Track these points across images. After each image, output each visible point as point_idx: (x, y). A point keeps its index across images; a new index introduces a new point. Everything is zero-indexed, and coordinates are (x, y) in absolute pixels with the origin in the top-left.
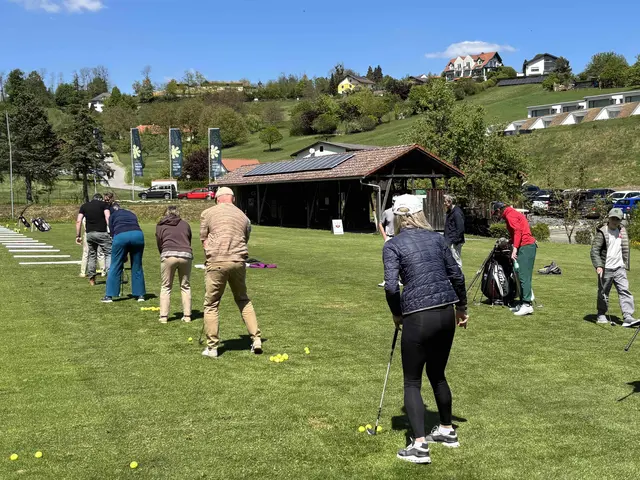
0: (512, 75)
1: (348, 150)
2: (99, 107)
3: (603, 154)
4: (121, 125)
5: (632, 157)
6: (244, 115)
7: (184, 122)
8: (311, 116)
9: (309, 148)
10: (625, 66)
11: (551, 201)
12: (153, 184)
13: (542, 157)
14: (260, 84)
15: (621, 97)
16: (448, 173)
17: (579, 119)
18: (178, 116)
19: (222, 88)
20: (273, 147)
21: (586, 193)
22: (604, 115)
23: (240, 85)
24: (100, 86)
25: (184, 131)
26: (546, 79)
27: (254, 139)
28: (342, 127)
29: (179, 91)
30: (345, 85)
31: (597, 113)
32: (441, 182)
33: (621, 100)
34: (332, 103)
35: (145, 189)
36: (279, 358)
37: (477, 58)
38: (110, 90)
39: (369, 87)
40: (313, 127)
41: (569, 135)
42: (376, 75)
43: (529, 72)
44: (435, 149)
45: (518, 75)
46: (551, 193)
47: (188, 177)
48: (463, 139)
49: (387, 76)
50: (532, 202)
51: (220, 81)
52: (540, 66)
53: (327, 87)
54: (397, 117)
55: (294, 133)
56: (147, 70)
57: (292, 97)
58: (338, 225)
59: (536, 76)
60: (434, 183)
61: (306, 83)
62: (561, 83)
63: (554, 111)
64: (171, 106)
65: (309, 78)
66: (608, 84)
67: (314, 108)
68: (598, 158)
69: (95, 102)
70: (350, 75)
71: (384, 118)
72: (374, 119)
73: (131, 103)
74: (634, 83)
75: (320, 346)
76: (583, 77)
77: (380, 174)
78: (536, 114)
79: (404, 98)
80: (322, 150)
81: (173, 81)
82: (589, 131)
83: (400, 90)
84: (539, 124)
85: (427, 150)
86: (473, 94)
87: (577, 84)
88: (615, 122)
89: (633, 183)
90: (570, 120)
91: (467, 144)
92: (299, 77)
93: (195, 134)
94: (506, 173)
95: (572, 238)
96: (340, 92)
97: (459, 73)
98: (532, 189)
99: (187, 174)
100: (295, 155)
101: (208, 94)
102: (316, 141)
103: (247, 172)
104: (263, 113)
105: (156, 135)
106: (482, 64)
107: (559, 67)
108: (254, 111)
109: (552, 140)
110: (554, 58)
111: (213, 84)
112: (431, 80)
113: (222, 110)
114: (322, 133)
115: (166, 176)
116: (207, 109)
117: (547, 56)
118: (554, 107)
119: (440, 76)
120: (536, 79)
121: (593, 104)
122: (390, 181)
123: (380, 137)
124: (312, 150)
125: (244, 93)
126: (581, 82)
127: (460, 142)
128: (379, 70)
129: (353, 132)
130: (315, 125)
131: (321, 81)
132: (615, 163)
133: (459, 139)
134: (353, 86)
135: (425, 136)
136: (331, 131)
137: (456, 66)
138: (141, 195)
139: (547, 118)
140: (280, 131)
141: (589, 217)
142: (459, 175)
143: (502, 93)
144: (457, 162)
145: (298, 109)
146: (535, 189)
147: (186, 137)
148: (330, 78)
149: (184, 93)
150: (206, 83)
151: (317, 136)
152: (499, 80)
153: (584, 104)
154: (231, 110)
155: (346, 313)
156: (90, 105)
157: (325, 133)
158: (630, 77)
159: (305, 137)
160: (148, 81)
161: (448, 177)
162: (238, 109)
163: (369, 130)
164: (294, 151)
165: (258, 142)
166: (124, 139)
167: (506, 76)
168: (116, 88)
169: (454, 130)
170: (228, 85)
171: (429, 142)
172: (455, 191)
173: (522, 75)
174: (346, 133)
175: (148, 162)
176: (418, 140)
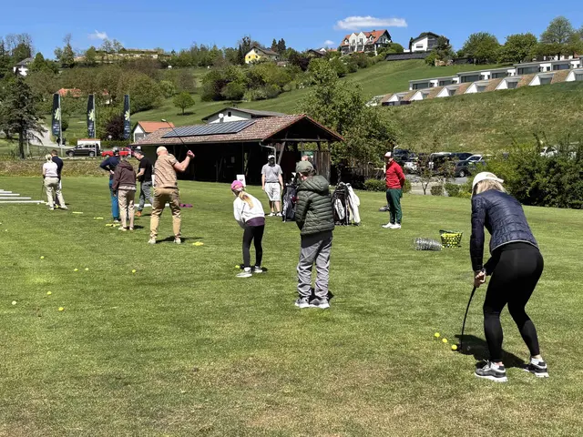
0: (399, 51)
1: (254, 117)
2: (23, 72)
3: (469, 123)
4: (44, 88)
5: (492, 126)
6: (158, 81)
7: (103, 86)
8: (221, 84)
9: (218, 113)
10: (496, 45)
12: (79, 143)
13: (418, 125)
15: (489, 73)
16: (331, 138)
17: (452, 92)
18: (98, 81)
19: (138, 56)
20: (185, 111)
22: (473, 89)
23: (156, 53)
24: (23, 51)
25: (104, 94)
26: (429, 55)
27: (169, 103)
28: (248, 95)
29: (97, 58)
30: (252, 56)
31: (467, 87)
32: (325, 145)
33: (489, 76)
34: (240, 71)
35: (72, 148)
37: (369, 35)
38: (34, 56)
39: (274, 57)
40: (223, 93)
41: (441, 106)
42: (280, 47)
43: (414, 49)
44: (322, 118)
45: (405, 51)
47: (110, 137)
48: (344, 110)
49: (290, 49)
51: (136, 49)
52: (424, 43)
53: (235, 56)
54: (297, 86)
55: (205, 99)
56: (68, 38)
57: (203, 65)
59: (421, 52)
60: (319, 146)
61: (216, 53)
62: (441, 59)
63: (432, 85)
64: (91, 71)
65: (219, 48)
66: (482, 61)
67: (223, 76)
68: (465, 127)
69: (20, 66)
70: (256, 47)
71: (286, 87)
72: (277, 87)
73: (53, 68)
74: (503, 61)
76: (461, 54)
77: (275, 138)
78: (416, 87)
79: (304, 70)
80: (230, 115)
81: (92, 48)
82: (458, 103)
83: (300, 62)
84: (418, 96)
85: (315, 120)
86: (365, 67)
87: (455, 60)
88: (483, 95)
90: (444, 93)
91: (348, 114)
92: (210, 47)
93: (114, 97)
94: (379, 139)
95: (428, 191)
96: (247, 62)
97: (353, 48)
98: (403, 152)
99: (108, 134)
100: (206, 119)
101: (125, 61)
102: (224, 107)
103: (164, 134)
104: (177, 79)
105: (77, 98)
106: (374, 41)
107: (440, 45)
108: (171, 77)
109: (427, 110)
110: (437, 37)
111: (129, 52)
112: (329, 54)
113: (139, 77)
114: (230, 99)
116: (124, 75)
117: (430, 35)
118: (432, 81)
119: (336, 50)
120: (420, 56)
121: (465, 79)
122: (284, 144)
123: (282, 104)
124: (221, 115)
125: (158, 61)
126: (458, 59)
127: (341, 113)
128: (282, 42)
129: (258, 99)
130: (224, 92)
131: (229, 51)
132: (478, 131)
133: (340, 111)
134: (259, 57)
135: (314, 106)
136: (238, 98)
137: (351, 41)
138: (68, 153)
139: (426, 90)
140: (193, 97)
142: (339, 140)
143: (390, 67)
144: (340, 130)
145: (209, 76)
146: (406, 152)
147: (105, 100)
148: (238, 48)
149: (103, 60)
150: (124, 51)
151: (226, 102)
152: (388, 55)
153: (457, 79)
154: (146, 77)
156: (15, 69)
157: (233, 99)
158: (500, 55)
159: (215, 103)
160: (69, 47)
161: (330, 142)
162: (153, 76)
163: (273, 97)
164: (204, 117)
165: (172, 106)
166: (47, 101)
167: (394, 51)
168: (39, 54)
169: (337, 103)
170: (143, 52)
171: (317, 112)
172: (338, 153)
173: (409, 51)
174: (252, 100)
175: (71, 123)
176: (308, 110)
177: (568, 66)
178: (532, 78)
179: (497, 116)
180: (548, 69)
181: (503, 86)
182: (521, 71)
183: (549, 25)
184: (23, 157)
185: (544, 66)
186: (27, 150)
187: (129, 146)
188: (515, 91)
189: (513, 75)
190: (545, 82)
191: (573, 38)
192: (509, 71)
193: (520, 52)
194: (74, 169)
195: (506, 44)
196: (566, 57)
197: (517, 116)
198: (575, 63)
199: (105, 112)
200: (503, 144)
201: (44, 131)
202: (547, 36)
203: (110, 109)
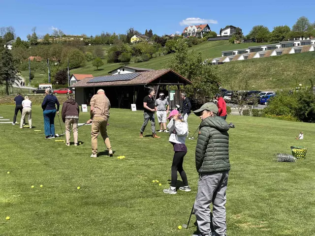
0: (215, 35)
1: (136, 71)
2: (10, 47)
3: (257, 75)
4: (21, 56)
5: (270, 76)
6: (84, 52)
7: (53, 55)
8: (118, 54)
9: (117, 69)
10: (268, 32)
11: (232, 96)
12: (40, 86)
13: (228, 76)
14: (92, 37)
15: (266, 47)
16: (185, 83)
17: (246, 57)
18: (50, 52)
19: (72, 39)
20: (99, 68)
21: (248, 93)
22: (257, 56)
23: (82, 37)
24: (10, 36)
25: (54, 59)
26: (231, 38)
27: (90, 64)
28: (133, 59)
29: (50, 40)
30: (134, 39)
31: (255, 54)
32: (182, 87)
33: (266, 49)
34: (129, 47)
35: (36, 89)
36: (121, 157)
37: (198, 27)
38: (16, 39)
39: (146, 39)
40: (119, 59)
41: (241, 65)
42: (149, 34)
43: (223, 34)
44: (179, 71)
45: (218, 36)
46: (232, 92)
47: (57, 82)
49: (155, 35)
51: (71, 35)
52: (228, 31)
53: (125, 39)
54: (160, 54)
55: (109, 62)
56: (34, 29)
57: (108, 43)
58: (134, 106)
59: (226, 36)
60: (179, 88)
61: (115, 37)
62: (238, 40)
63: (234, 53)
64: (47, 47)
65: (117, 34)
66: (261, 40)
67: (119, 49)
68: (254, 76)
69: (8, 45)
70: (137, 34)
71: (154, 55)
72: (149, 55)
73: (26, 45)
74: (272, 41)
75: (136, 153)
76: (248, 37)
77: (154, 83)
78: (226, 55)
79: (163, 46)
80: (123, 70)
81: (47, 34)
82: (250, 63)
83: (161, 41)
84: (227, 60)
85: (175, 72)
86: (196, 44)
87: (245, 41)
88: (262, 59)
89: (270, 88)
90: (242, 58)
91: (194, 69)
92: (111, 34)
93: (59, 61)
94: (212, 83)
95: (241, 113)
96: (132, 42)
97: (189, 34)
99: (56, 81)
100: (110, 72)
101: (65, 41)
102: (121, 66)
103: (88, 81)
104: (94, 51)
105: (39, 62)
106: (201, 30)
107: (237, 32)
108: (90, 50)
109: (233, 67)
110: (235, 28)
111: (68, 37)
112: (176, 37)
113: (73, 50)
114: (123, 62)
115: (46, 82)
116: (65, 49)
117: (231, 27)
118: (234, 51)
119: (180, 35)
120: (225, 38)
121: (252, 50)
122: (159, 86)
123: (152, 64)
124: (119, 71)
125: (83, 41)
126: (247, 40)
127: (191, 68)
128: (151, 31)
129: (138, 62)
130: (120, 58)
131: (122, 36)
132: (262, 78)
133: (191, 66)
134: (138, 39)
135: (175, 65)
136: (127, 61)
137: (188, 31)
138: (34, 91)
139: (231, 57)
140: (103, 61)
141: (249, 104)
142: (190, 84)
143: (210, 44)
144: (189, 77)
145: (111, 50)
146: (225, 90)
147: (54, 63)
148: (127, 34)
149: (53, 41)
150: (65, 36)
151: (120, 63)
152: (209, 38)
153: (248, 50)
154: (77, 50)
155: (144, 142)
156: (5, 46)
157: (125, 62)
158: (270, 38)
159: (115, 64)
160: (35, 34)
161: (185, 85)
162: (81, 49)
163: (146, 61)
164: (110, 71)
165: (91, 65)
166: (23, 63)
167: (212, 36)
168: (19, 38)
169: (188, 62)
170: (75, 37)
171: (176, 68)
172: (189, 91)
173: (220, 35)
174: (135, 62)
175: (36, 75)
176: (171, 67)
177: (309, 43)
178: (290, 50)
179: (273, 71)
180: (299, 44)
181: (274, 54)
182: (283, 46)
183: (297, 21)
184: (8, 94)
185: (296, 43)
186: (11, 90)
187: (68, 88)
188: (281, 57)
189: (279, 48)
190: (297, 52)
191: (310, 28)
192: (277, 46)
193: (281, 36)
194: (37, 101)
195: (273, 32)
196: (306, 38)
197: (283, 70)
198: (313, 41)
199: (55, 69)
200: (276, 86)
201: (20, 79)
202: (296, 27)
203: (57, 67)
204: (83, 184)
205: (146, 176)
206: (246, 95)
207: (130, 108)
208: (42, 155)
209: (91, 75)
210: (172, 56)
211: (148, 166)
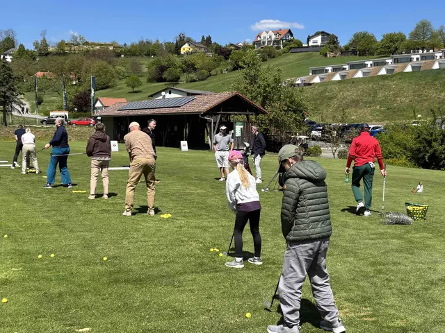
0: (299, 45)
1: (189, 94)
2: (9, 59)
3: (358, 101)
4: (25, 71)
5: (377, 103)
6: (114, 67)
7: (70, 70)
8: (162, 69)
9: (161, 92)
10: (375, 41)
11: (323, 131)
12: (51, 114)
13: (318, 102)
14: (125, 45)
15: (371, 62)
16: (257, 111)
17: (343, 77)
18: (67, 67)
19: (98, 47)
20: (135, 89)
21: (346, 127)
22: (359, 74)
23: (112, 45)
24: (9, 43)
25: (71, 76)
26: (322, 49)
27: (122, 84)
28: (184, 78)
29: (67, 48)
30: (186, 48)
31: (356, 72)
32: (253, 117)
33: (371, 65)
34: (177, 60)
35: (45, 118)
36: (166, 216)
37: (277, 33)
38: (17, 47)
39: (203, 50)
40: (164, 76)
41: (336, 87)
42: (207, 42)
43: (311, 43)
44: (249, 96)
45: (304, 45)
46: (324, 126)
47: (76, 109)
48: (267, 89)
49: (215, 43)
50: (311, 132)
51: (96, 42)
52: (319, 39)
53: (173, 49)
54: (221, 71)
55: (150, 81)
56: (44, 34)
57: (148, 55)
58: (184, 144)
59: (316, 46)
60: (248, 118)
61: (158, 46)
62: (332, 52)
63: (327, 71)
64: (61, 59)
65: (161, 42)
66: (365, 53)
67: (164, 63)
68: (355, 103)
69: (6, 55)
70: (189, 41)
71: (213, 72)
72: (206, 72)
73: (32, 56)
74: (380, 53)
75: (188, 211)
76: (347, 48)
77: (213, 111)
78: (315, 72)
79: (227, 59)
80: (170, 93)
81: (62, 41)
82: (349, 85)
83: (224, 53)
84: (317, 80)
85: (244, 96)
86: (274, 57)
87: (343, 53)
88: (368, 79)
89: (377, 120)
90: (337, 77)
91: (270, 93)
92: (153, 41)
93: (79, 79)
94: (295, 112)
95: (336, 155)
96: (182, 53)
97: (264, 43)
98: (311, 123)
99: (74, 108)
100: (152, 96)
101: (88, 51)
102: (166, 87)
103: (120, 107)
104: (128, 65)
105: (50, 79)
106: (280, 37)
107: (331, 40)
108: (123, 64)
109: (325, 90)
110: (328, 34)
111: (91, 44)
112: (246, 47)
113: (99, 63)
114: (169, 81)
115: (60, 109)
116: (87, 62)
117: (323, 33)
118: (327, 68)
119: (251, 44)
120: (316, 49)
121: (352, 67)
122: (220, 116)
123: (210, 85)
124: (163, 93)
125: (114, 51)
126: (345, 52)
127: (265, 91)
128: (209, 38)
129: (191, 81)
130: (165, 75)
131: (169, 45)
132: (365, 107)
133: (264, 89)
134: (191, 49)
135: (243, 86)
136: (176, 80)
137: (262, 38)
138: (42, 122)
139: (322, 75)
140: (141, 79)
141: (346, 142)
142: (264, 113)
143: (292, 57)
144: (263, 104)
145: (153, 64)
146: (313, 123)
147: (72, 81)
148: (175, 42)
149: (70, 50)
150: (87, 43)
151: (166, 83)
152: (291, 48)
153: (347, 67)
154: (105, 63)
156: (2, 56)
157: (172, 81)
158: (377, 49)
159: (158, 84)
160: (44, 41)
161: (257, 114)
162: (110, 63)
163: (202, 80)
164: (151, 94)
165: (125, 86)
166: (27, 82)
167: (296, 46)
168: (21, 45)
169: (261, 83)
170: (102, 45)
171: (245, 90)
172: (262, 123)
173: (307, 45)
174: (187, 82)
175: (46, 98)
176: (238, 89)
177: (433, 57)
178: (406, 66)
179: (380, 95)
180: (417, 59)
181: (383, 72)
182: (396, 61)
183: (416, 26)
184: (6, 125)
185: (414, 57)
186: (9, 120)
187: (91, 117)
188: (392, 77)
189: (390, 63)
190: (416, 70)
191: (434, 36)
192: (387, 61)
193: (393, 47)
194: (47, 135)
195: (382, 40)
196: (428, 50)
197: (396, 95)
198: (438, 55)
199: (73, 90)
200: (385, 117)
201: (23, 104)
202: (415, 35)
203: (76, 87)
204: (111, 253)
205: (201, 243)
206: (343, 130)
207: (179, 146)
208: (53, 212)
209: (124, 100)
210: (239, 74)
211: (205, 229)
